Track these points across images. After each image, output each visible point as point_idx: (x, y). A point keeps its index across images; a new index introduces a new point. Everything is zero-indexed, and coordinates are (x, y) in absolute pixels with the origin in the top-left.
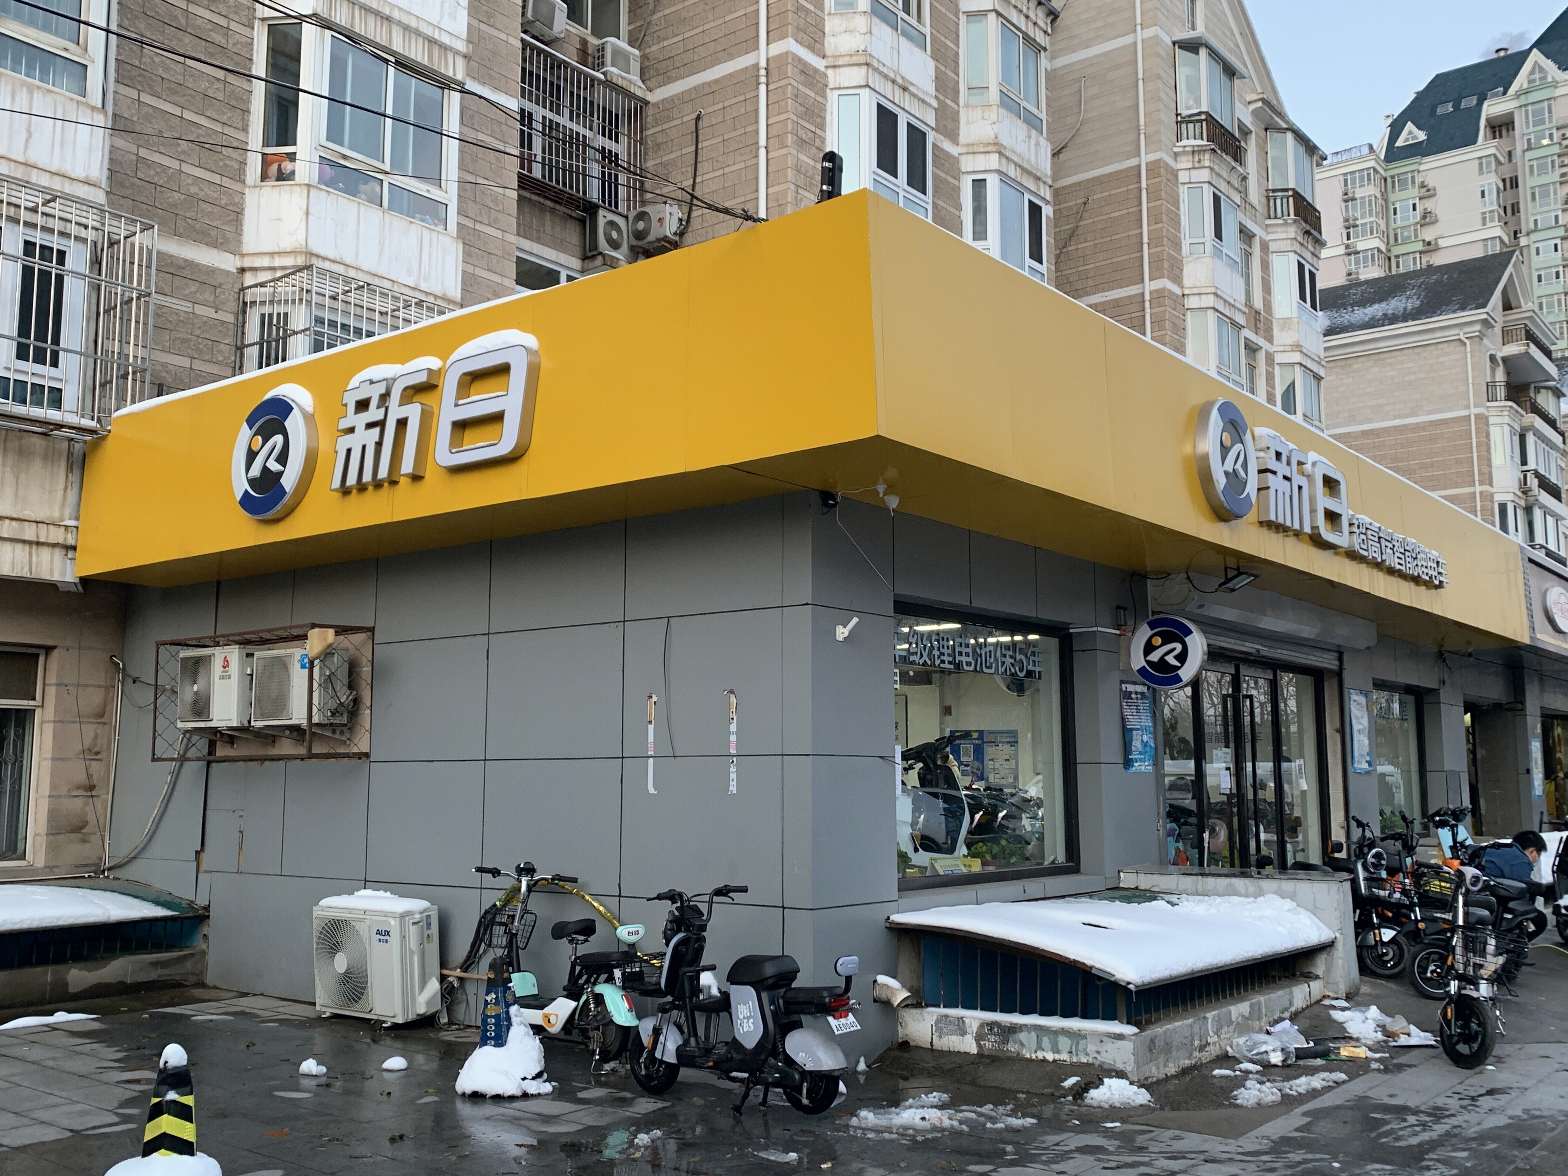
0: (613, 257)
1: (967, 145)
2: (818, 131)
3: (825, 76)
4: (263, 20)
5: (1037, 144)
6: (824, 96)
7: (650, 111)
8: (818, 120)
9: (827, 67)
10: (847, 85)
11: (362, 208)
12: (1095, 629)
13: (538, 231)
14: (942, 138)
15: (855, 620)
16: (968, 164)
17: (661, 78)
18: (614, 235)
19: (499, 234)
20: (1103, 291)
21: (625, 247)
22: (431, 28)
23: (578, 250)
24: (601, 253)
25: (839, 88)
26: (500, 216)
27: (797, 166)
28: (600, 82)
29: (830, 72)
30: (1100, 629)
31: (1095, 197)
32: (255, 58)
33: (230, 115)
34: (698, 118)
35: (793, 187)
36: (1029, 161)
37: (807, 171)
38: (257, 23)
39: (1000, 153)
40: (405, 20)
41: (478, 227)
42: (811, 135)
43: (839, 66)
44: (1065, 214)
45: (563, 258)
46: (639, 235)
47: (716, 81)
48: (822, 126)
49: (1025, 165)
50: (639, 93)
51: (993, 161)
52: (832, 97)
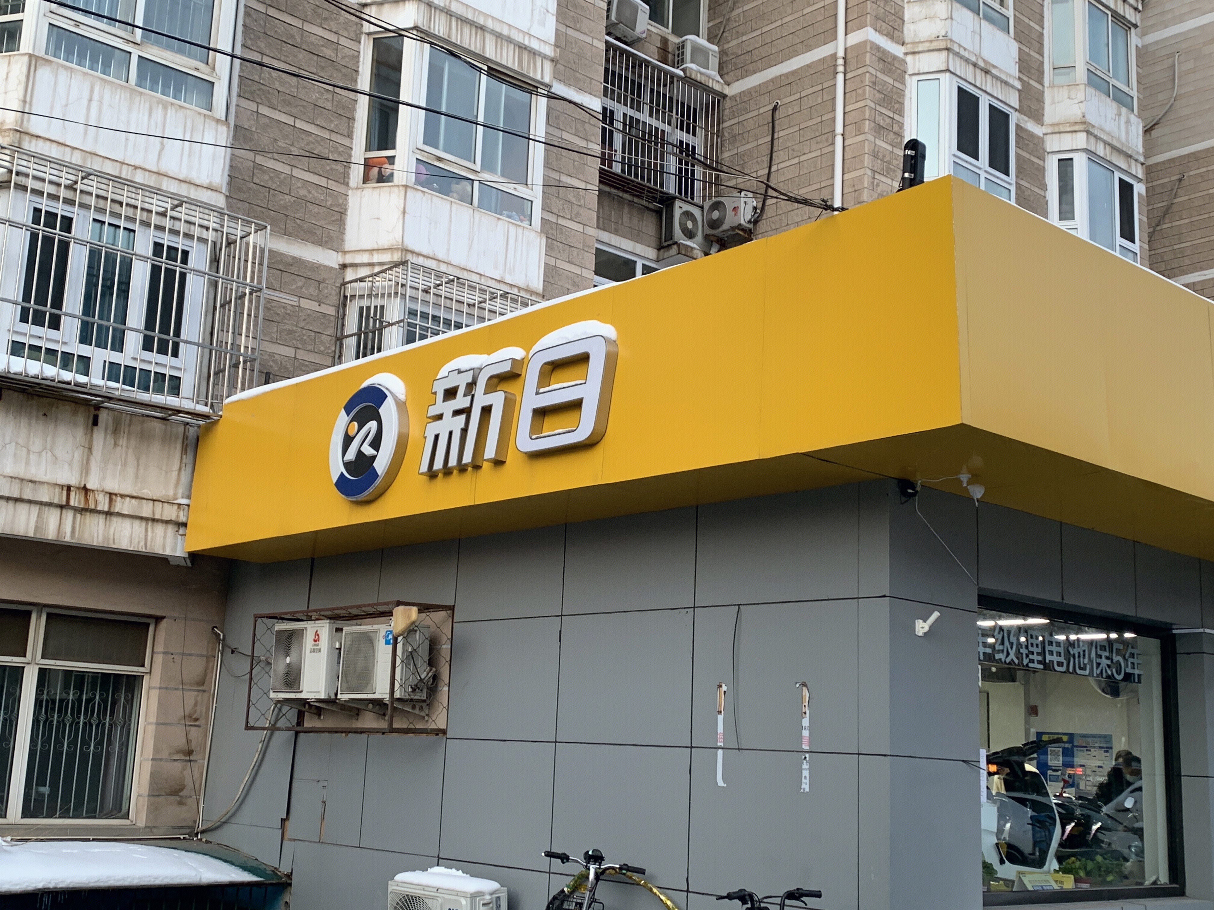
0: (687, 247)
1: (1053, 125)
2: (896, 117)
3: (904, 62)
4: (369, 34)
5: (1128, 122)
6: (903, 83)
7: (728, 104)
8: (897, 106)
9: (906, 54)
10: (926, 71)
11: (454, 205)
12: (1201, 630)
13: (616, 223)
14: (1026, 118)
15: (936, 615)
16: (1052, 144)
17: (738, 72)
18: (690, 225)
19: (580, 228)
20: (1202, 269)
21: (699, 237)
22: (521, 35)
23: (653, 241)
24: (676, 243)
25: (919, 74)
26: (581, 211)
27: (874, 151)
28: (679, 78)
29: (909, 59)
30: (1207, 631)
31: (1191, 173)
32: (360, 69)
33: (336, 123)
34: (775, 109)
35: (869, 172)
36: (1118, 139)
37: (884, 156)
38: (363, 38)
39: (1088, 132)
40: (498, 28)
41: (561, 221)
42: (888, 120)
43: (919, 52)
44: (1158, 191)
45: (639, 248)
46: (714, 224)
47: (793, 73)
48: (900, 112)
49: (1115, 143)
50: (717, 87)
51: (1081, 140)
52: (912, 83)
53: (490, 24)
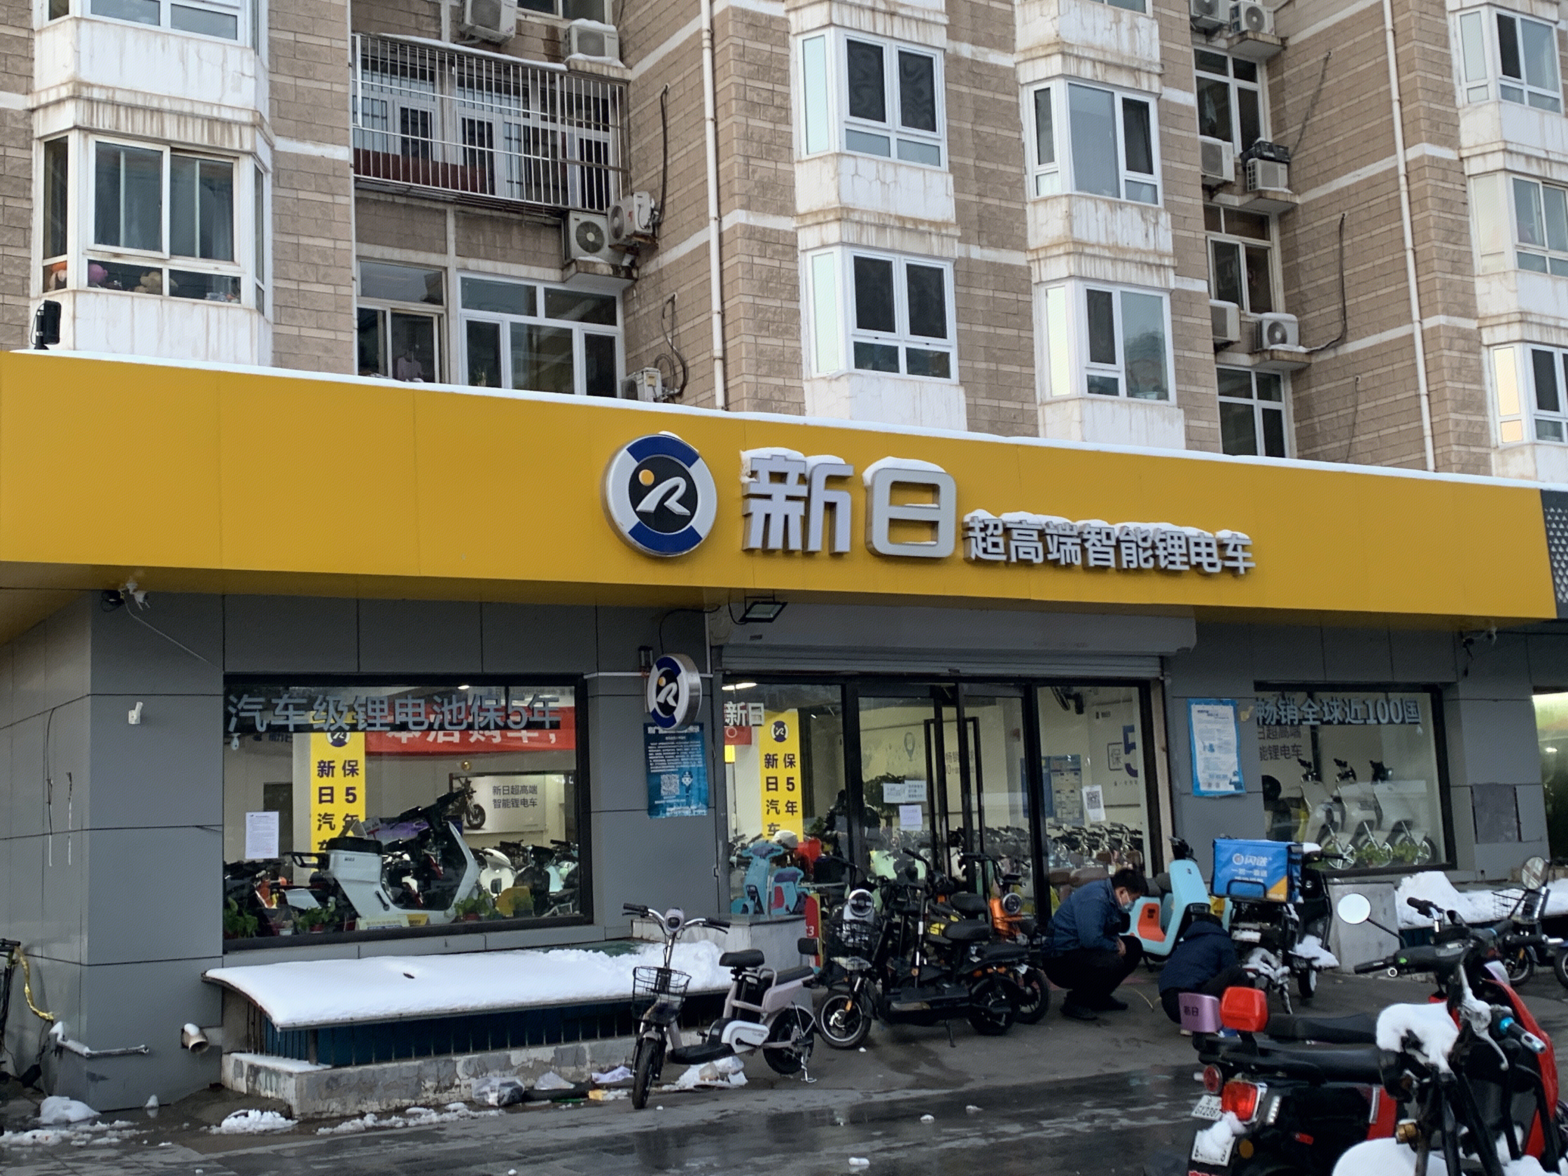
0: (587, 263)
1: (1024, 51)
2: (778, 88)
3: (787, 21)
4: (40, 139)
5: (1134, 27)
6: (786, 45)
7: (632, 90)
8: (778, 75)
9: (788, 11)
10: (809, 28)
12: (595, 675)
14: (986, 50)
15: (139, 705)
16: (1026, 74)
17: (637, 52)
18: (591, 237)
19: (330, 289)
21: (606, 250)
23: (556, 261)
24: (574, 261)
25: (803, 33)
26: (330, 271)
27: (745, 134)
28: (562, 74)
29: (792, 16)
31: (1338, 49)
32: (34, 177)
33: (10, 235)
34: (665, 92)
35: (741, 160)
37: (761, 137)
38: (35, 144)
39: (1063, 54)
41: (303, 287)
42: (765, 94)
43: (800, 8)
45: (536, 272)
47: (677, 50)
48: (785, 80)
50: (614, 74)
51: (1056, 64)
52: (796, 44)
53: (166, 105)
